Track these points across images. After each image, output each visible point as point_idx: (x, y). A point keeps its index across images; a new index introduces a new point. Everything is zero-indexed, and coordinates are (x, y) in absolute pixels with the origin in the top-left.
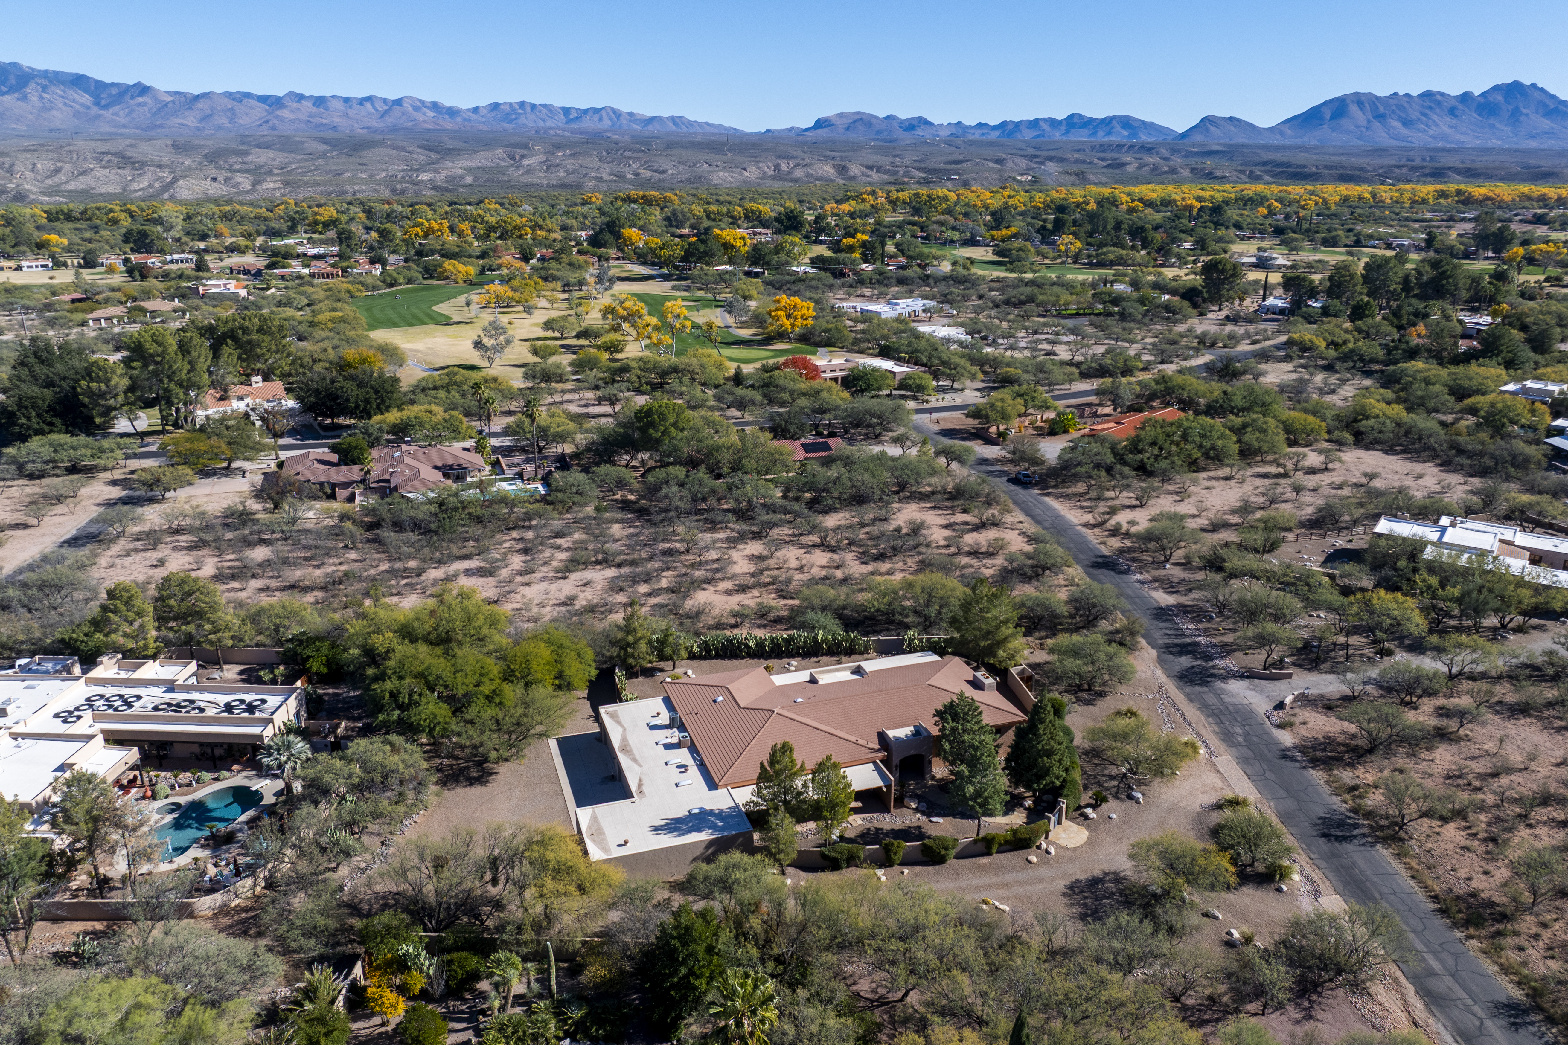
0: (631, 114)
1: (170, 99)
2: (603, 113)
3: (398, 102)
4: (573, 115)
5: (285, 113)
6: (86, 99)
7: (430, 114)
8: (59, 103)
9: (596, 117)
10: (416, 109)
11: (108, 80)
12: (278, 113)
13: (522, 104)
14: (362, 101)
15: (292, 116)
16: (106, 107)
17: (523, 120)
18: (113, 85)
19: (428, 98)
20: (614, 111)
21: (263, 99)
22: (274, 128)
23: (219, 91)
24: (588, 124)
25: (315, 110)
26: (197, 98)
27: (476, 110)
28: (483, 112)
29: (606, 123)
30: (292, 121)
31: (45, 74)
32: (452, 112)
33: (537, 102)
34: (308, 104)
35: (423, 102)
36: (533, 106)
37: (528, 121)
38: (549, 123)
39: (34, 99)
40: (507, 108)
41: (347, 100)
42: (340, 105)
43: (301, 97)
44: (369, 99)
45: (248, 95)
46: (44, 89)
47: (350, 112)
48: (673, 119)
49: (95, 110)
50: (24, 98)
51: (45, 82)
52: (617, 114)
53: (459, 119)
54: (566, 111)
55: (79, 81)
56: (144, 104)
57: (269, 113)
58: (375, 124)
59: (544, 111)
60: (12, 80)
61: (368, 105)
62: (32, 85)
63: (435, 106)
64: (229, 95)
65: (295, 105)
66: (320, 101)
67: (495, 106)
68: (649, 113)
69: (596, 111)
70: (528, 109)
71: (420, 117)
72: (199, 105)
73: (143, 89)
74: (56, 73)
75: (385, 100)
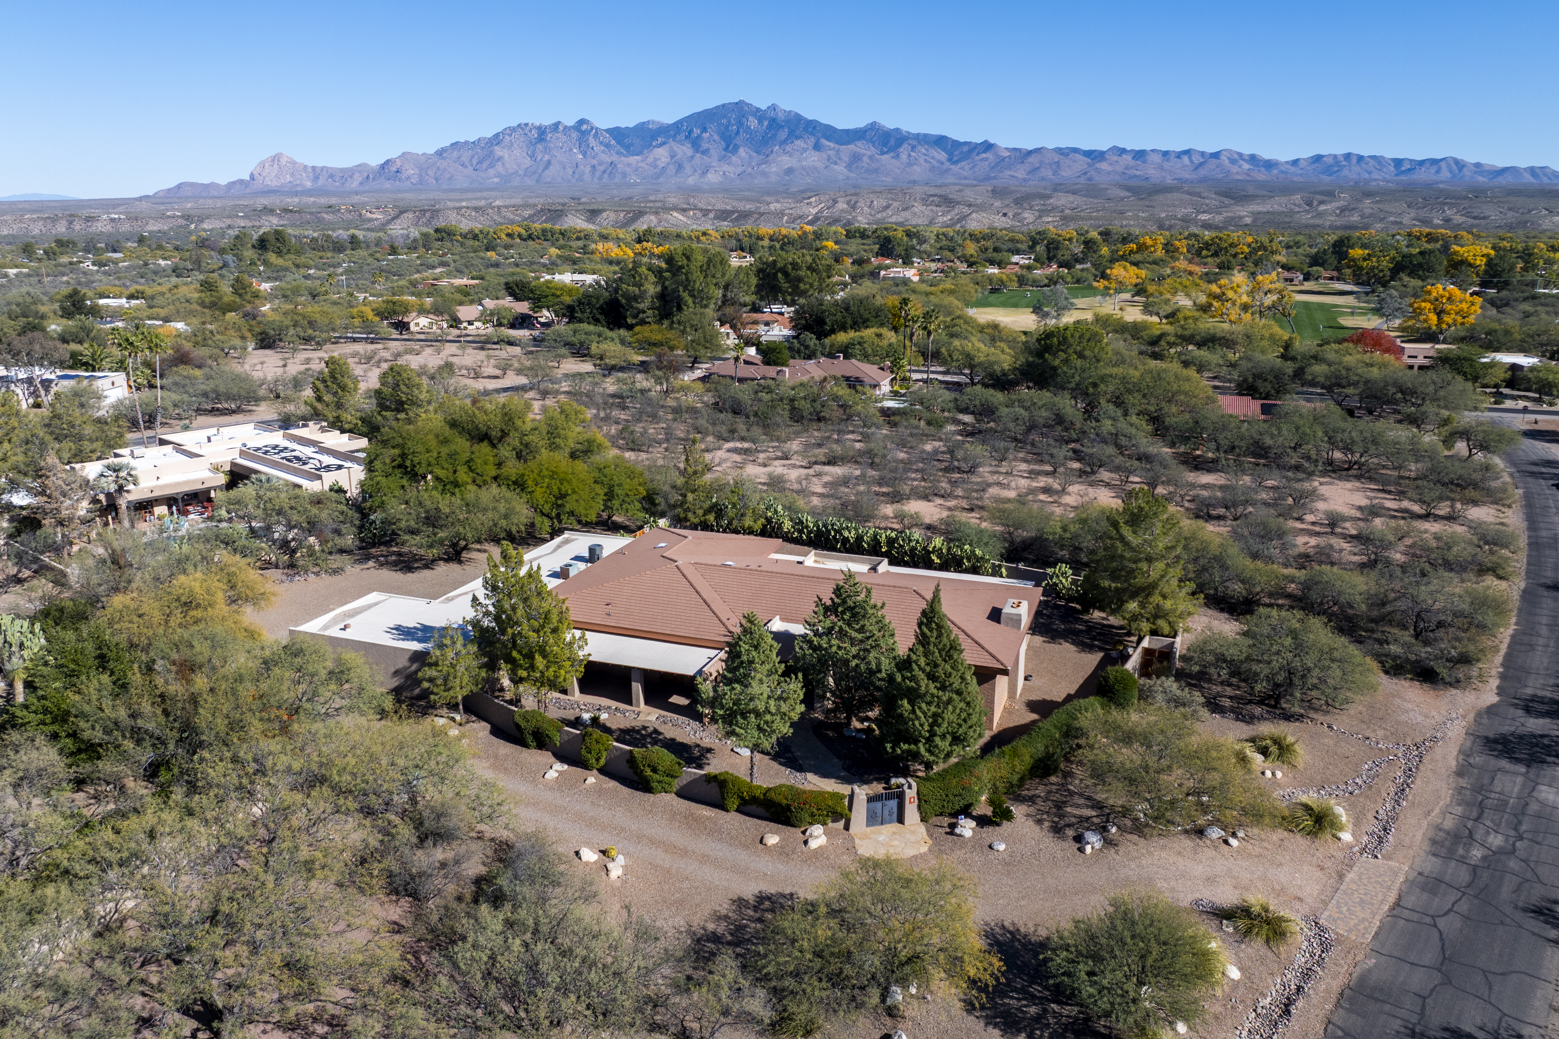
0: (1478, 165)
1: (1007, 154)
2: (1443, 164)
3: (1216, 155)
4: (1407, 166)
5: (1104, 166)
6: (942, 156)
7: (1246, 166)
8: (922, 161)
9: (1433, 170)
10: (1233, 161)
11: (962, 140)
12: (1098, 165)
13: (1348, 156)
14: (1179, 155)
15: (1109, 169)
16: (955, 163)
17: (1345, 172)
18: (965, 143)
19: (1247, 151)
20: (1457, 162)
21: (1088, 154)
22: (1090, 179)
23: (1051, 146)
24: (1422, 176)
25: (1133, 163)
26: (1030, 153)
27: (1295, 162)
28: (1303, 164)
29: (1445, 174)
30: (1108, 173)
31: (917, 137)
32: (1270, 165)
33: (1365, 153)
34: (1128, 158)
35: (1240, 155)
36: (1360, 158)
37: (1352, 173)
38: (1376, 175)
39: (904, 157)
40: (1330, 161)
41: (1166, 154)
42: (1157, 158)
43: (1123, 151)
44: (1188, 152)
45: (1075, 150)
46: (913, 148)
47: (1166, 165)
48: (1532, 170)
49: (947, 165)
50: (897, 156)
51: (915, 143)
52: (1460, 164)
53: (1275, 172)
54: (1398, 162)
55: (940, 141)
56: (986, 159)
57: (1089, 165)
58: (1187, 176)
59: (1372, 162)
60: (892, 142)
61: (1186, 159)
62: (905, 145)
63: (1253, 159)
64: (1059, 151)
65: (1115, 158)
66: (1140, 155)
67: (1318, 158)
68: (1501, 164)
69: (1434, 162)
70: (1354, 160)
71: (1235, 169)
72: (1031, 159)
73: (988, 146)
74: (926, 135)
75: (1203, 154)
